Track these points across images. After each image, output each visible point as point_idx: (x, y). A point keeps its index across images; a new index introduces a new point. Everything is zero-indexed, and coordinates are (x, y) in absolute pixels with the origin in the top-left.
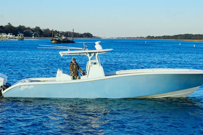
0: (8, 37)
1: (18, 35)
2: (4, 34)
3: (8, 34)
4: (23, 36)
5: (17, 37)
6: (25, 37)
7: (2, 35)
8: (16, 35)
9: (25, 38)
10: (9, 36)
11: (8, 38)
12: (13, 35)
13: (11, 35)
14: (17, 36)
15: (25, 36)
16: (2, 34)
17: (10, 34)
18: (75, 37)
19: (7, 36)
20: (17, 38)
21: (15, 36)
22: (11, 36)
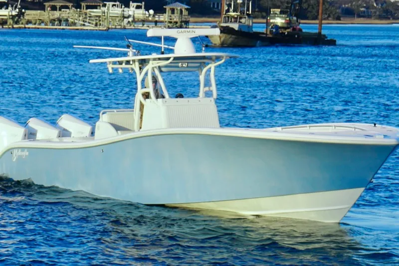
0: (129, 17)
1: (168, 8)
2: (113, 5)
3: (128, 6)
4: (185, 13)
5: (164, 17)
6: (191, 17)
7: (105, 9)
8: (160, 10)
9: (192, 19)
10: (131, 13)
11: (130, 19)
12: (147, 9)
13: (138, 7)
14: (163, 11)
15: (191, 12)
16: (105, 5)
17: (135, 4)
18: (389, 19)
19: (126, 14)
20: (162, 19)
21: (155, 13)
22: (140, 13)
